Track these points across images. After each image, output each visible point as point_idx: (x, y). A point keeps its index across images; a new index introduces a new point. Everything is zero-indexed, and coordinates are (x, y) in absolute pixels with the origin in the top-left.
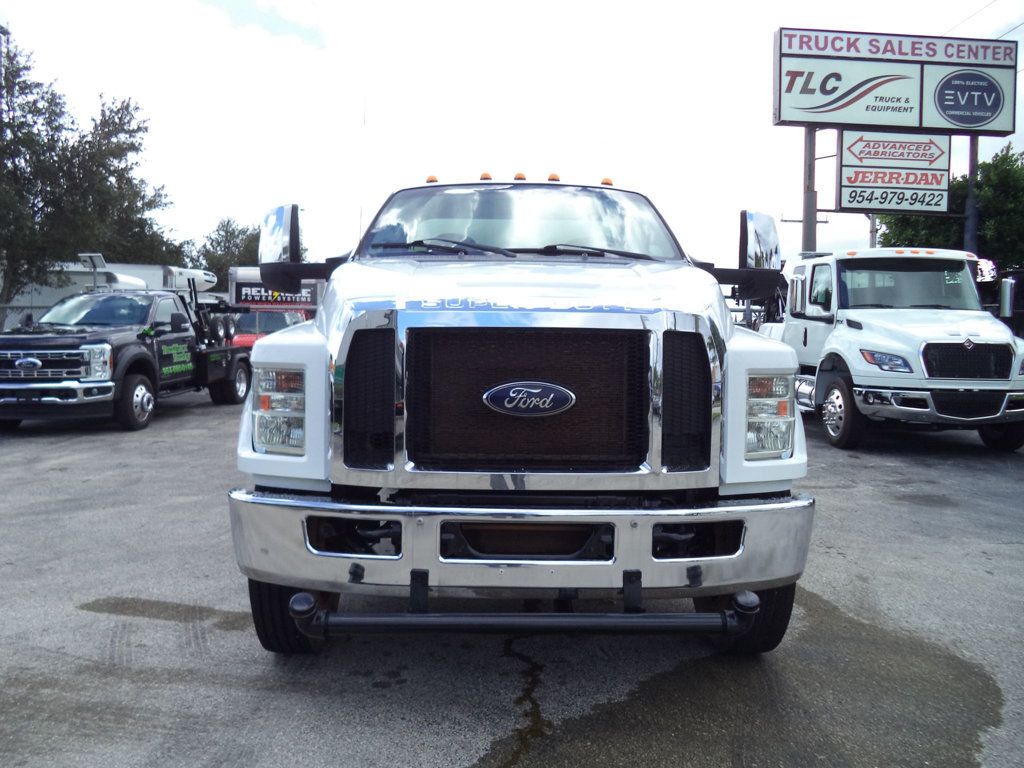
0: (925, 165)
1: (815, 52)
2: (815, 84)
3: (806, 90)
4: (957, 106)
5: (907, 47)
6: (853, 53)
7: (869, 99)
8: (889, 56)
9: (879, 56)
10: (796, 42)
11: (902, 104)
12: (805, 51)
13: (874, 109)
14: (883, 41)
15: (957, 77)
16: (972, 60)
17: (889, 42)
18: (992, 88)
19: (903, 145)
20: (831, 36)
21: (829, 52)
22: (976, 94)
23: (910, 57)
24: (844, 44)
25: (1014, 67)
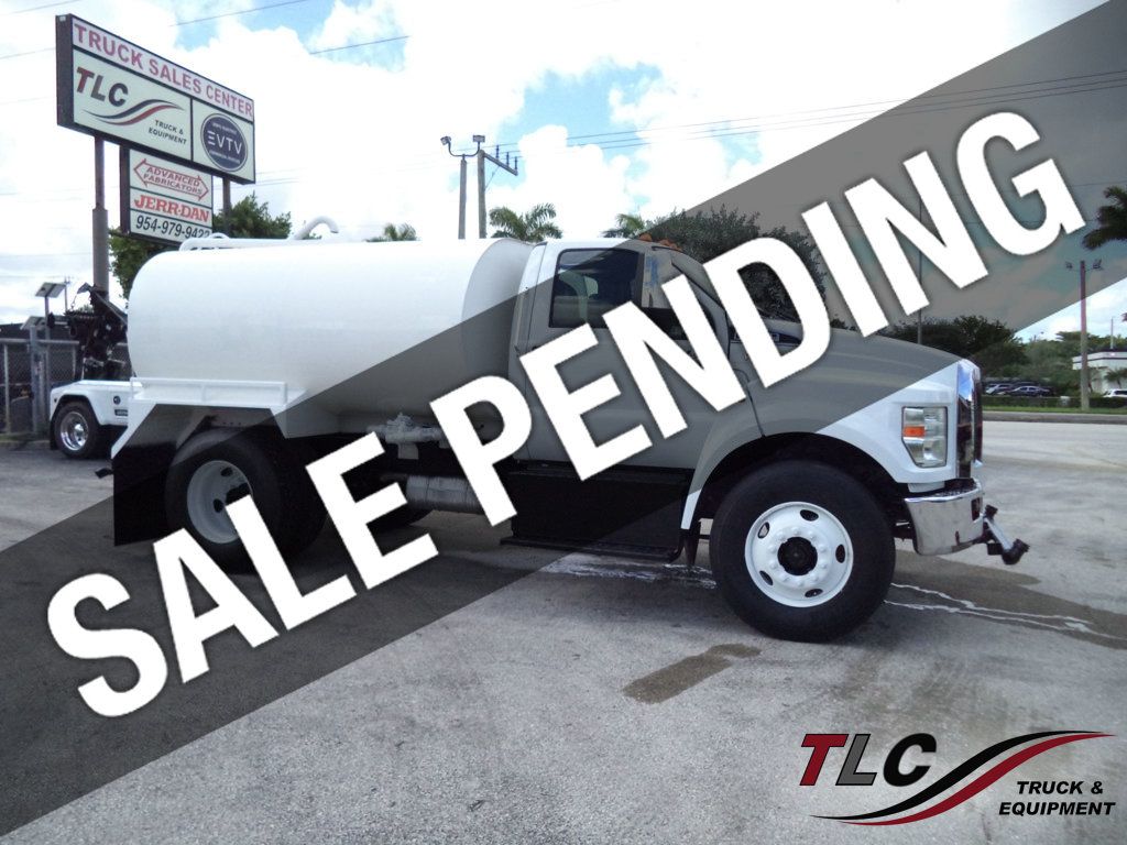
0: (195, 200)
1: (102, 54)
2: (104, 90)
3: (95, 94)
4: (216, 148)
5: (179, 78)
6: (136, 68)
7: (150, 121)
8: (165, 80)
9: (157, 78)
10: (86, 35)
11: (177, 134)
12: (94, 50)
13: (156, 133)
14: (161, 64)
15: (217, 120)
16: (225, 107)
17: (165, 67)
18: (239, 138)
19: (179, 176)
20: (118, 43)
21: (116, 58)
22: (230, 140)
23: (181, 88)
24: (129, 55)
25: (252, 123)
